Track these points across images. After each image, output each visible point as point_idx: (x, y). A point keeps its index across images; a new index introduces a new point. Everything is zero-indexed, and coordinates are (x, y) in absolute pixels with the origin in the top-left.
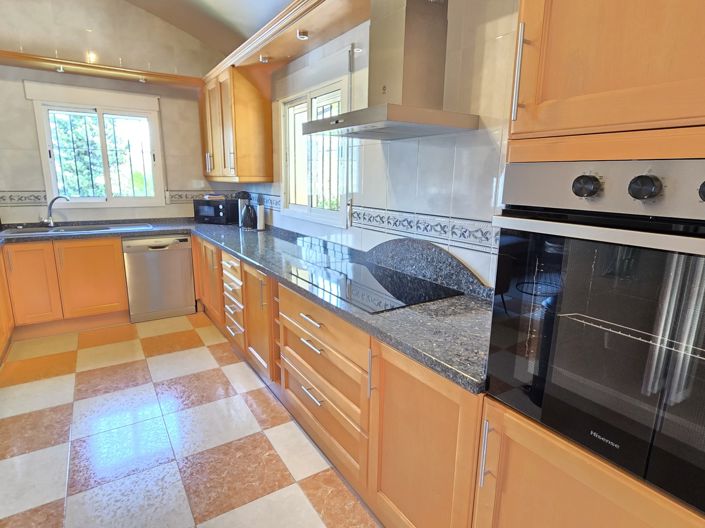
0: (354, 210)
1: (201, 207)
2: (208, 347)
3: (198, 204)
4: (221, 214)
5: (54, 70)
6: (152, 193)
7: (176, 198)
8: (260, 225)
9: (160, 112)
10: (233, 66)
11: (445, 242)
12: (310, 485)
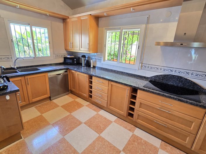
0: (143, 65)
1: (67, 60)
2: (86, 106)
3: (65, 58)
4: (75, 62)
5: (15, 7)
6: (49, 55)
7: (57, 56)
8: (92, 66)
9: (51, 26)
10: (90, 15)
11: (188, 77)
12: (162, 148)
